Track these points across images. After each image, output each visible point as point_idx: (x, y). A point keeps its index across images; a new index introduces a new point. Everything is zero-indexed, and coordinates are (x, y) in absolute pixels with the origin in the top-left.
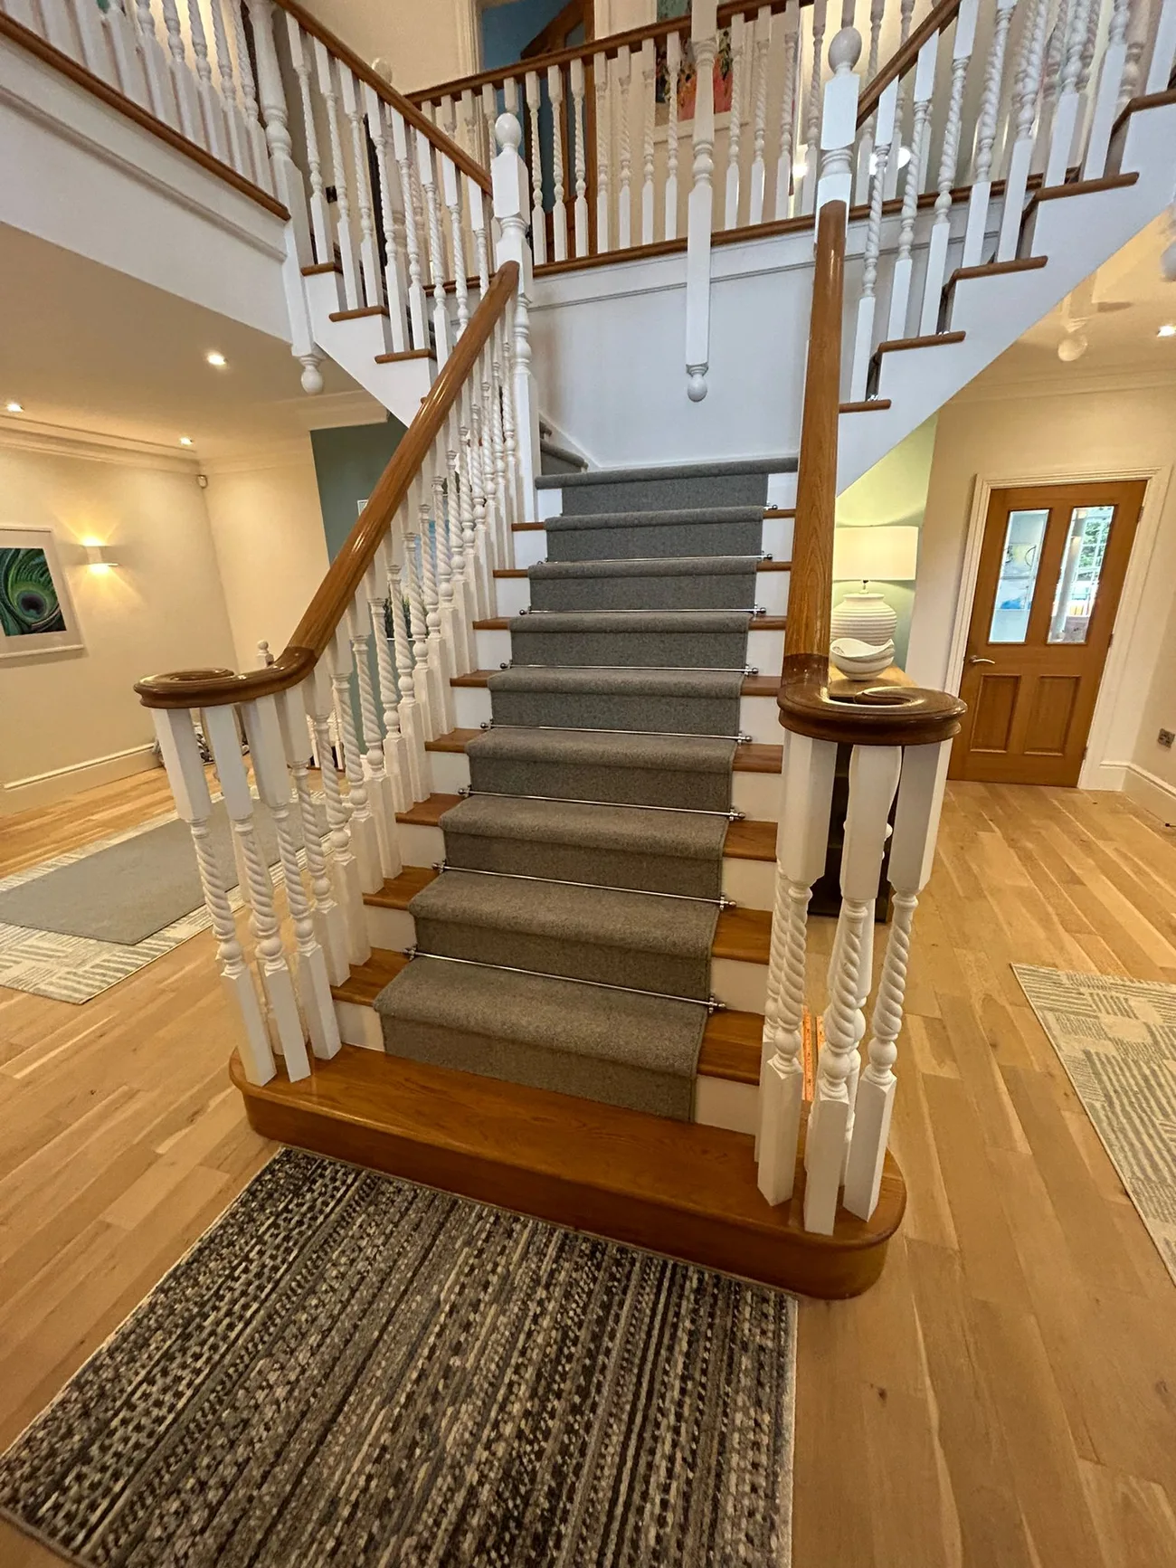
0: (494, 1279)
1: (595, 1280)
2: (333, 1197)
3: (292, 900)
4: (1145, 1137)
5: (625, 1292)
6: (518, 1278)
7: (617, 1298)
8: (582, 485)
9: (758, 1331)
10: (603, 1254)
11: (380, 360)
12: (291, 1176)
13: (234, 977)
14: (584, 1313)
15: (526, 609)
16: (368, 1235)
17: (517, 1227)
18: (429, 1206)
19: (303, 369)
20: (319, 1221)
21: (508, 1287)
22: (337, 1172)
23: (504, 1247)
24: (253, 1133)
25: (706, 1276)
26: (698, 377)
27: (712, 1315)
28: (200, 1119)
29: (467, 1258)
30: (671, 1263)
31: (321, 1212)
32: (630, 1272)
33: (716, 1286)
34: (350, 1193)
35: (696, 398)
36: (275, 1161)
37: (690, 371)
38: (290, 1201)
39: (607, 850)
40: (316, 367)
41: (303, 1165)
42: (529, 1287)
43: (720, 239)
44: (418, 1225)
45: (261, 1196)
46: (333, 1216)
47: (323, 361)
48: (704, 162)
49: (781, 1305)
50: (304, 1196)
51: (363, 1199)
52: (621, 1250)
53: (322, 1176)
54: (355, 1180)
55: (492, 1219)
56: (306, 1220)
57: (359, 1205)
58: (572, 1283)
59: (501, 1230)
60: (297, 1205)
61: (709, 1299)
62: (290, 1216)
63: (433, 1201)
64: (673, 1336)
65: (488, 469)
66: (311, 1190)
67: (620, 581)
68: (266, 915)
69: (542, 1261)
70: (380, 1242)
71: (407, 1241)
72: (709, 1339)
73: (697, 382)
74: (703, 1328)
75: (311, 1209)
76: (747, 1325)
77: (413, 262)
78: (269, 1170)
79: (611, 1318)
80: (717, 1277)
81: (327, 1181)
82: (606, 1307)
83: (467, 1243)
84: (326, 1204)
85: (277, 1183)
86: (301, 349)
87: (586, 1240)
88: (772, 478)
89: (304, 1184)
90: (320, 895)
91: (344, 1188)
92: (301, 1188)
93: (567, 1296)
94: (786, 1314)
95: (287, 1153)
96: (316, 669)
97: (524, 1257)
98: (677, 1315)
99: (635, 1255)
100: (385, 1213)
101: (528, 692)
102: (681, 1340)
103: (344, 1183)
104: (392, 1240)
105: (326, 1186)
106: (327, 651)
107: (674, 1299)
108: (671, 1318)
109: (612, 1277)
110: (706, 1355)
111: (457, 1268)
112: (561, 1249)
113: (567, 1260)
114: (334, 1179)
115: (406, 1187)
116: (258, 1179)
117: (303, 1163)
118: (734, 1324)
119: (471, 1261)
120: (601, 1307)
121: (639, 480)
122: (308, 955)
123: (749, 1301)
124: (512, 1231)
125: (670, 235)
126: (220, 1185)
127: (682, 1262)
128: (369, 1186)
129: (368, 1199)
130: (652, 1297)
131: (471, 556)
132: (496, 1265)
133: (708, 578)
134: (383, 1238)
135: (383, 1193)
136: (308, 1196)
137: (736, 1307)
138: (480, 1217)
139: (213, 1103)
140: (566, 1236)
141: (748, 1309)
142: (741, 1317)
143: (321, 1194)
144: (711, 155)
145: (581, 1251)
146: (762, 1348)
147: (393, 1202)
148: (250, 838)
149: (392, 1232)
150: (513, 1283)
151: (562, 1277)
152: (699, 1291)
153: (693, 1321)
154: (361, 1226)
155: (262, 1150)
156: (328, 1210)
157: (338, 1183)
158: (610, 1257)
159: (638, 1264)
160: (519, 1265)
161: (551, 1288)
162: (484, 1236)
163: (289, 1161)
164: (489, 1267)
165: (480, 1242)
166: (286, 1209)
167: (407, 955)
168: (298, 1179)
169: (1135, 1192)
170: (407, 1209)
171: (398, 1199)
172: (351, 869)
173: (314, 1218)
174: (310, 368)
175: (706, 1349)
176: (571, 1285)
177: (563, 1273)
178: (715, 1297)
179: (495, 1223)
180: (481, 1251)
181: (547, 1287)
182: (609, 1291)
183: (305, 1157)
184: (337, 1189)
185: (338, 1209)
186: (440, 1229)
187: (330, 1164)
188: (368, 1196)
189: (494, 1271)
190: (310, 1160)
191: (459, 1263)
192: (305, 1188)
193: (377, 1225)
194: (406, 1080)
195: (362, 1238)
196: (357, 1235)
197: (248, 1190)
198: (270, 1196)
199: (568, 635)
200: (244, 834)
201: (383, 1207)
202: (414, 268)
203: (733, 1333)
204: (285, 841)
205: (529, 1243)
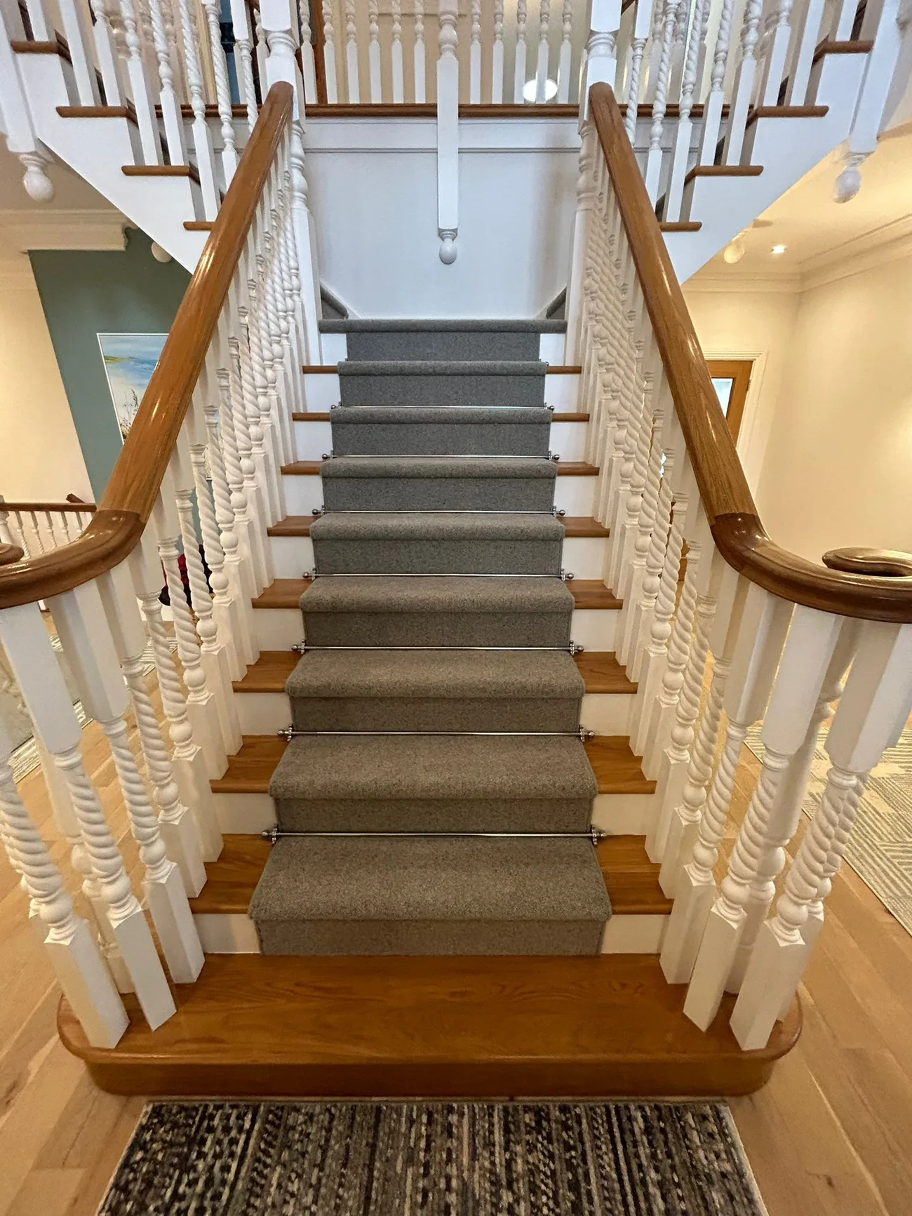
0: (452, 1198)
1: (551, 1156)
2: (232, 1155)
3: (138, 824)
4: (877, 859)
5: (585, 1161)
6: (477, 1186)
7: (580, 1171)
8: (367, 331)
9: (712, 1156)
10: (548, 1121)
11: (128, 171)
12: (172, 1144)
13: (67, 943)
14: (557, 1204)
15: (329, 454)
16: (293, 1195)
17: (454, 1118)
18: (351, 1127)
19: (24, 169)
20: (225, 1197)
21: (470, 1204)
22: (228, 1117)
23: (449, 1152)
24: (103, 1093)
25: (647, 1109)
26: (448, 241)
27: (669, 1155)
28: (20, 1098)
29: (415, 1181)
30: (612, 1107)
31: (223, 1182)
32: (580, 1134)
33: (660, 1119)
34: (252, 1142)
35: (447, 261)
36: (143, 1128)
37: (441, 234)
38: (179, 1182)
39: (471, 699)
40: (42, 169)
41: (182, 1121)
42: (492, 1194)
43: (467, 112)
44: (347, 1158)
45: (136, 1187)
46: (240, 1185)
47: (52, 163)
48: (449, 33)
49: (719, 1119)
50: (194, 1168)
51: (270, 1144)
52: (564, 1109)
53: (211, 1130)
54: (253, 1122)
55: (424, 1118)
56: (207, 1203)
57: (269, 1155)
58: (533, 1171)
59: (439, 1129)
60: (189, 1184)
61: (660, 1137)
62: (183, 1205)
63: (353, 1118)
64: (647, 1196)
65: (280, 306)
66: (201, 1155)
67: (424, 426)
68: (106, 858)
69: (492, 1154)
70: (308, 1199)
71: (341, 1185)
72: (678, 1185)
73: (448, 246)
74: (668, 1175)
75: (209, 1183)
76: (701, 1154)
77: (163, 64)
78: (138, 1144)
79: (584, 1199)
80: (657, 1108)
81: (219, 1134)
82: (574, 1186)
83: (409, 1161)
84: (225, 1169)
85: (155, 1162)
86: (20, 143)
87: (527, 1109)
88: (543, 337)
89: (190, 1150)
90: (168, 805)
91: (243, 1137)
92: (187, 1156)
93: (533, 1189)
94: (727, 1126)
95: (156, 1112)
96: (143, 539)
97: (474, 1156)
98: (640, 1166)
99: (578, 1111)
100: (303, 1154)
101: (354, 540)
102: (655, 1196)
103: (240, 1130)
104: (323, 1190)
105: (219, 1142)
106: (152, 516)
107: (631, 1150)
108: (638, 1176)
109: (568, 1148)
110: (683, 1206)
111: (408, 1200)
112: (507, 1131)
113: (518, 1142)
114: (227, 1130)
115: (318, 1109)
116: (126, 1164)
117: (181, 1119)
118: (691, 1156)
119: (420, 1185)
120: (570, 1190)
121: (423, 331)
122: (163, 881)
123: (693, 1125)
124: (450, 1125)
125: (420, 99)
126: (72, 1192)
127: (622, 1100)
128: (272, 1123)
129: (277, 1143)
130: (611, 1155)
131: (274, 398)
132: (448, 1179)
133: (508, 426)
134: (311, 1192)
135: (293, 1128)
136: (201, 1165)
137: (685, 1136)
138: (411, 1122)
139: (34, 1066)
140: (505, 1110)
141: (695, 1133)
142: (694, 1146)
143: (217, 1156)
144: (455, 27)
145: (527, 1125)
146: (724, 1175)
147: (308, 1135)
148: (78, 770)
149: (319, 1179)
150: (474, 1195)
151: (519, 1166)
152: (648, 1131)
153: (657, 1170)
154: (279, 1186)
155: (119, 1117)
156: (231, 1176)
157: (233, 1133)
158: (556, 1122)
159: (584, 1121)
160: (472, 1169)
161: (515, 1185)
162: (423, 1144)
163: (162, 1123)
164: (442, 1185)
165: (422, 1154)
166: (176, 1196)
167: (269, 838)
168: (182, 1145)
169: (894, 909)
170: (327, 1140)
171: (312, 1130)
172: (198, 763)
173: (216, 1197)
174: (33, 169)
175: (681, 1199)
176: (531, 1172)
177: (519, 1161)
178: (663, 1131)
179: (430, 1123)
180: (427, 1166)
181: (510, 1187)
182: (570, 1166)
183: (182, 1109)
184: (234, 1142)
185: (244, 1170)
186: (373, 1153)
187: (217, 1108)
188: (275, 1137)
189: (449, 1188)
190: (188, 1111)
191: (408, 1191)
192: (194, 1156)
193: (299, 1176)
194: (297, 985)
195: (286, 1202)
196: (279, 1200)
197: (116, 1186)
198: (149, 1183)
199: (384, 481)
200: (71, 768)
201: (298, 1146)
202: (164, 70)
203: (694, 1167)
204: (124, 758)
205: (473, 1135)
